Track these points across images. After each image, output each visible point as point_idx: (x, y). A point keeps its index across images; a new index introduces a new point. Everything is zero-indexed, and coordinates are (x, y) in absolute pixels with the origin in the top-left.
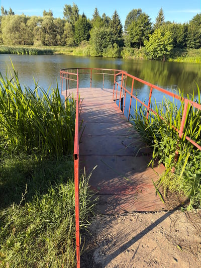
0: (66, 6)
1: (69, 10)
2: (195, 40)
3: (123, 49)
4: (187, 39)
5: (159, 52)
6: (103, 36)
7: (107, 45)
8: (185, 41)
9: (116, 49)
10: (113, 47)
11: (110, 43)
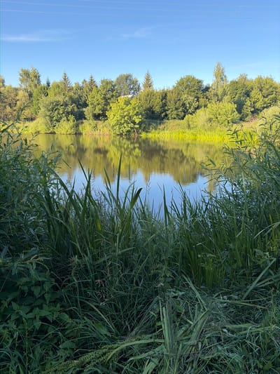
0: (22, 70)
1: (26, 75)
2: (177, 109)
3: (82, 123)
4: (166, 108)
5: (125, 125)
6: (54, 107)
7: (61, 118)
8: (165, 111)
9: (71, 123)
10: (68, 120)
11: (64, 115)
